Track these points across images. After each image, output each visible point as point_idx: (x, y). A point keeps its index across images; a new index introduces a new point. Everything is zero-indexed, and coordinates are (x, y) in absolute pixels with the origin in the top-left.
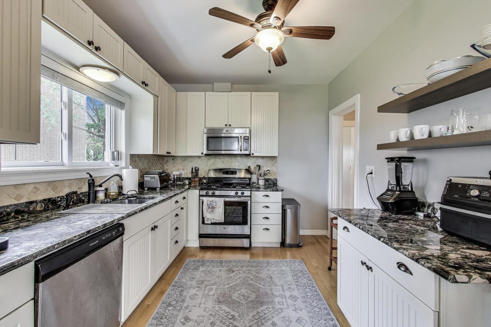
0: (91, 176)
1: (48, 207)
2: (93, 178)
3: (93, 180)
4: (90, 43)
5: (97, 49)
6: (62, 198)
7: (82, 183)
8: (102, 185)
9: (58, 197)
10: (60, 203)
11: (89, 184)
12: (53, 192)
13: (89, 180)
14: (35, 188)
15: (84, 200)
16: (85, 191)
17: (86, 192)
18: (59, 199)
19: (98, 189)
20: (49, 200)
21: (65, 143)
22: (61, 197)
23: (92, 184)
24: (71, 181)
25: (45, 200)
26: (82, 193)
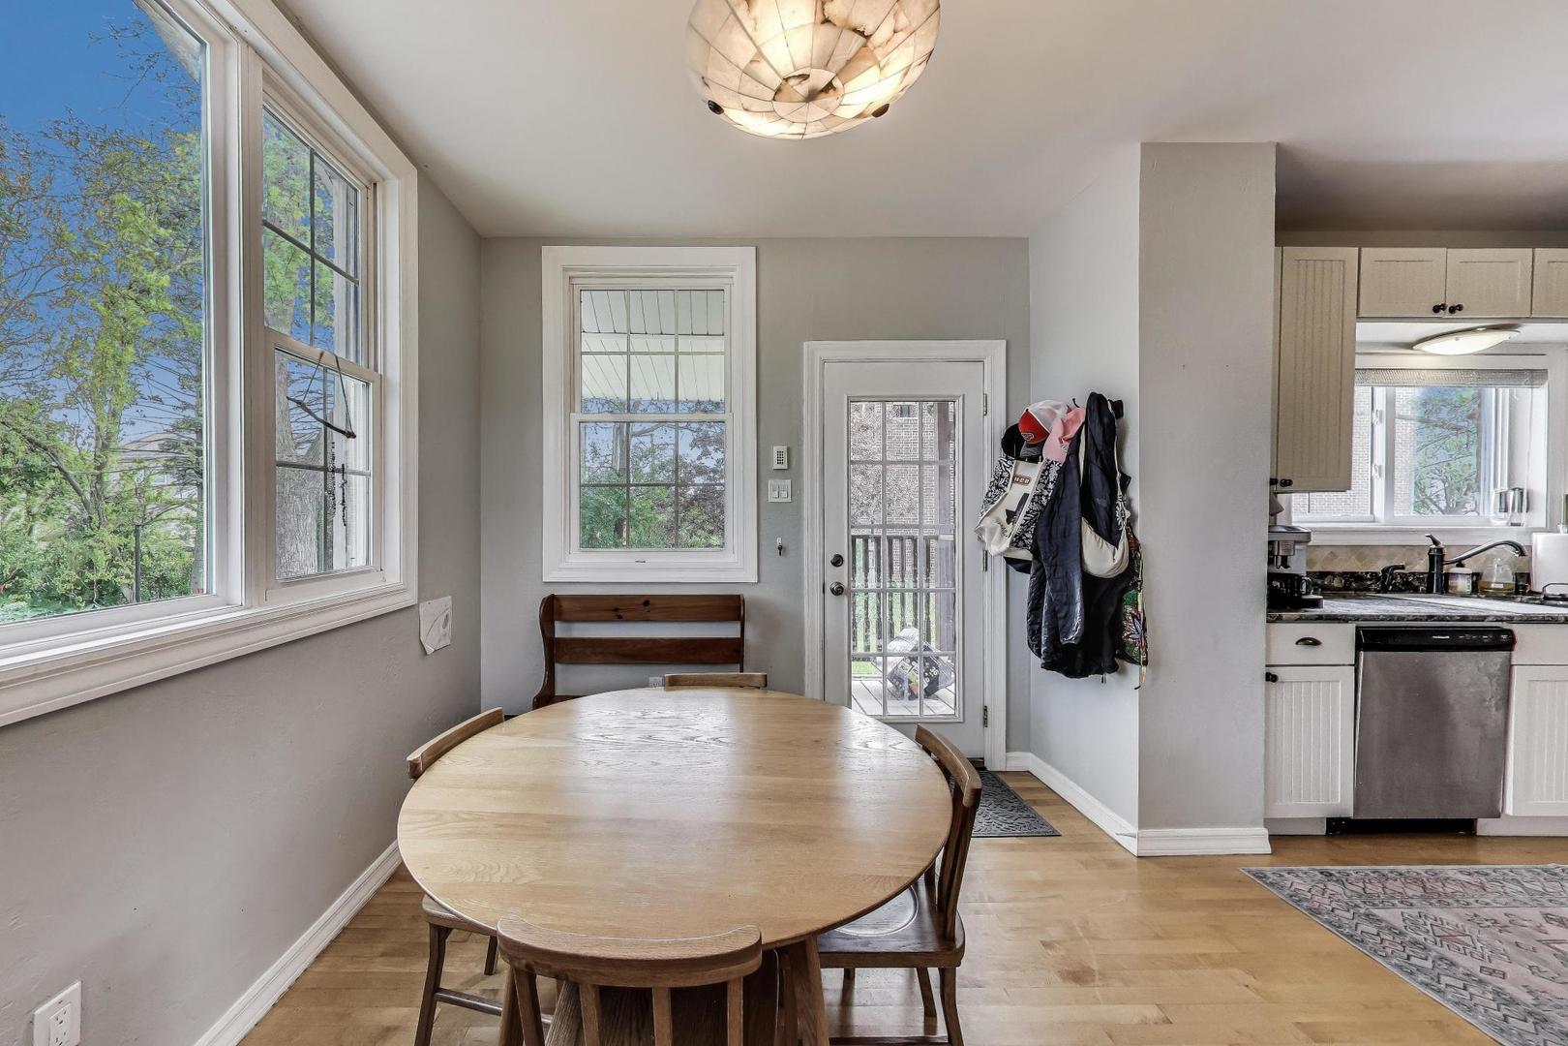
0: (1435, 542)
1: (1350, 584)
2: (1441, 546)
3: (1440, 550)
4: (1436, 309)
5: (1452, 310)
6: (1374, 575)
7: (1416, 555)
8: (1464, 562)
9: (1367, 573)
10: (1369, 583)
11: (1431, 558)
12: (1359, 564)
13: (1431, 550)
14: (1332, 552)
15: (1418, 587)
16: (1422, 571)
17: (1423, 573)
18: (1368, 576)
19: (1454, 570)
20: (1353, 574)
21: (1380, 484)
22: (1372, 573)
23: (1437, 557)
24: (1392, 549)
25: (1344, 573)
26: (1414, 574)
